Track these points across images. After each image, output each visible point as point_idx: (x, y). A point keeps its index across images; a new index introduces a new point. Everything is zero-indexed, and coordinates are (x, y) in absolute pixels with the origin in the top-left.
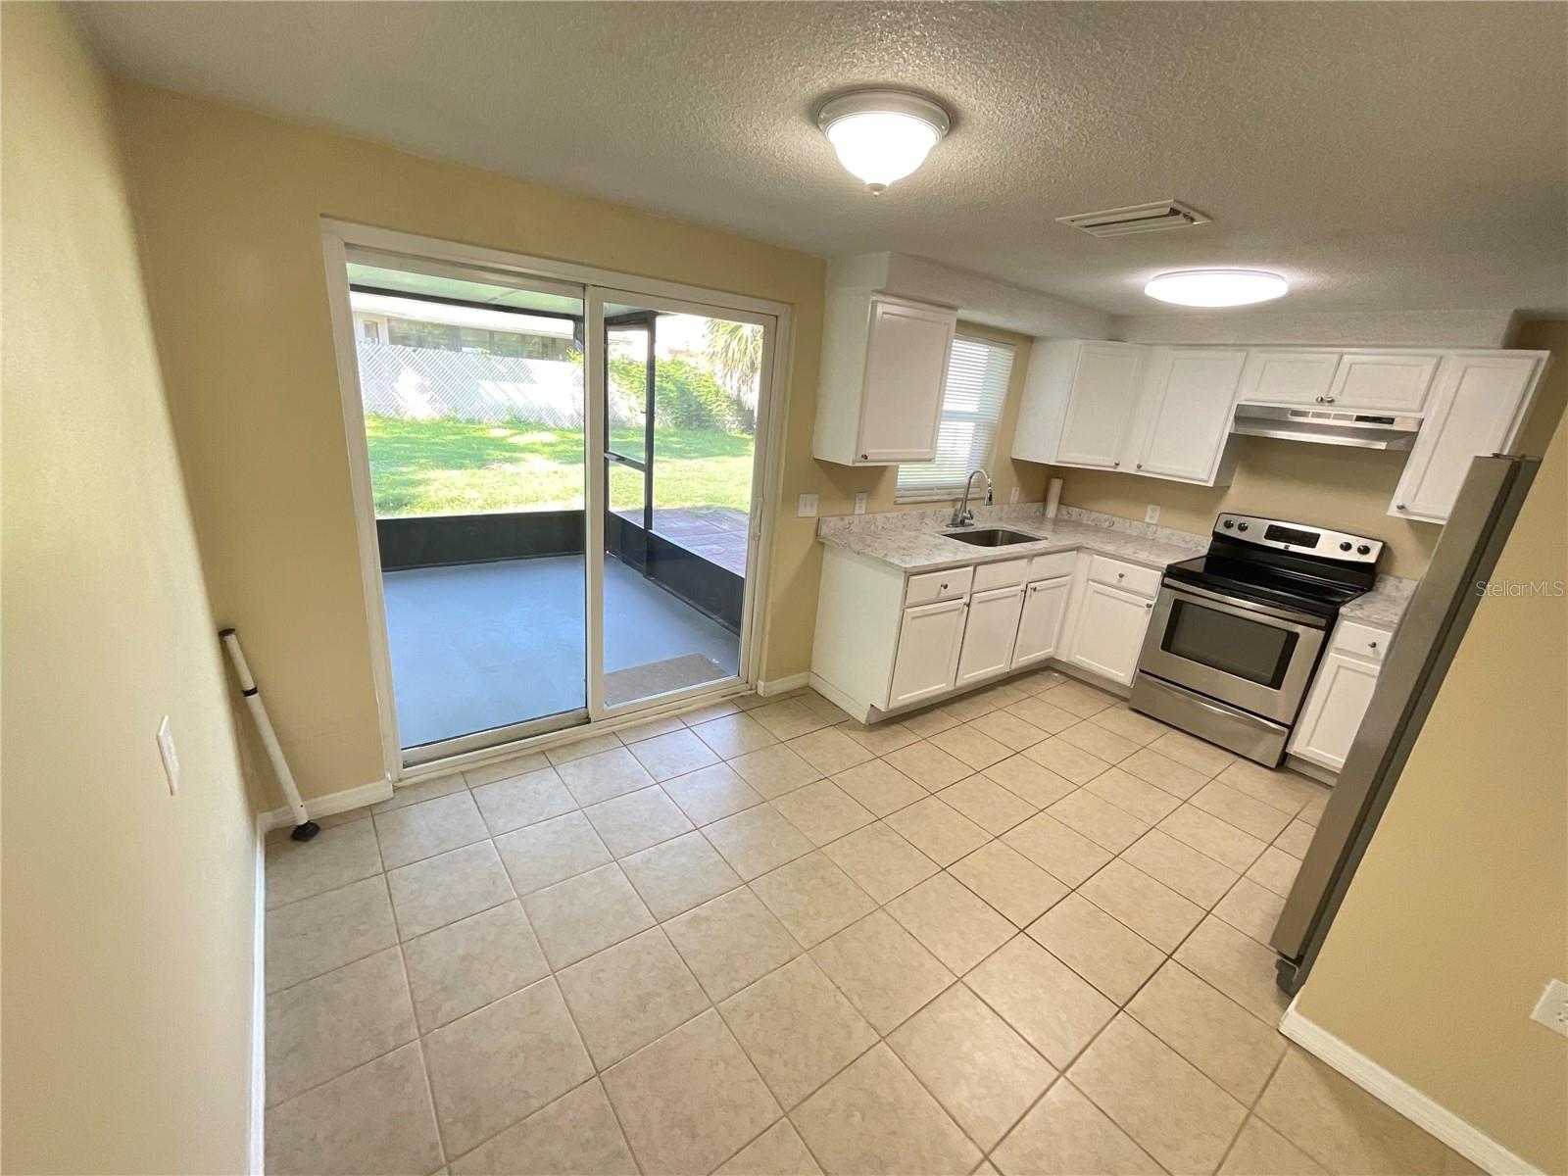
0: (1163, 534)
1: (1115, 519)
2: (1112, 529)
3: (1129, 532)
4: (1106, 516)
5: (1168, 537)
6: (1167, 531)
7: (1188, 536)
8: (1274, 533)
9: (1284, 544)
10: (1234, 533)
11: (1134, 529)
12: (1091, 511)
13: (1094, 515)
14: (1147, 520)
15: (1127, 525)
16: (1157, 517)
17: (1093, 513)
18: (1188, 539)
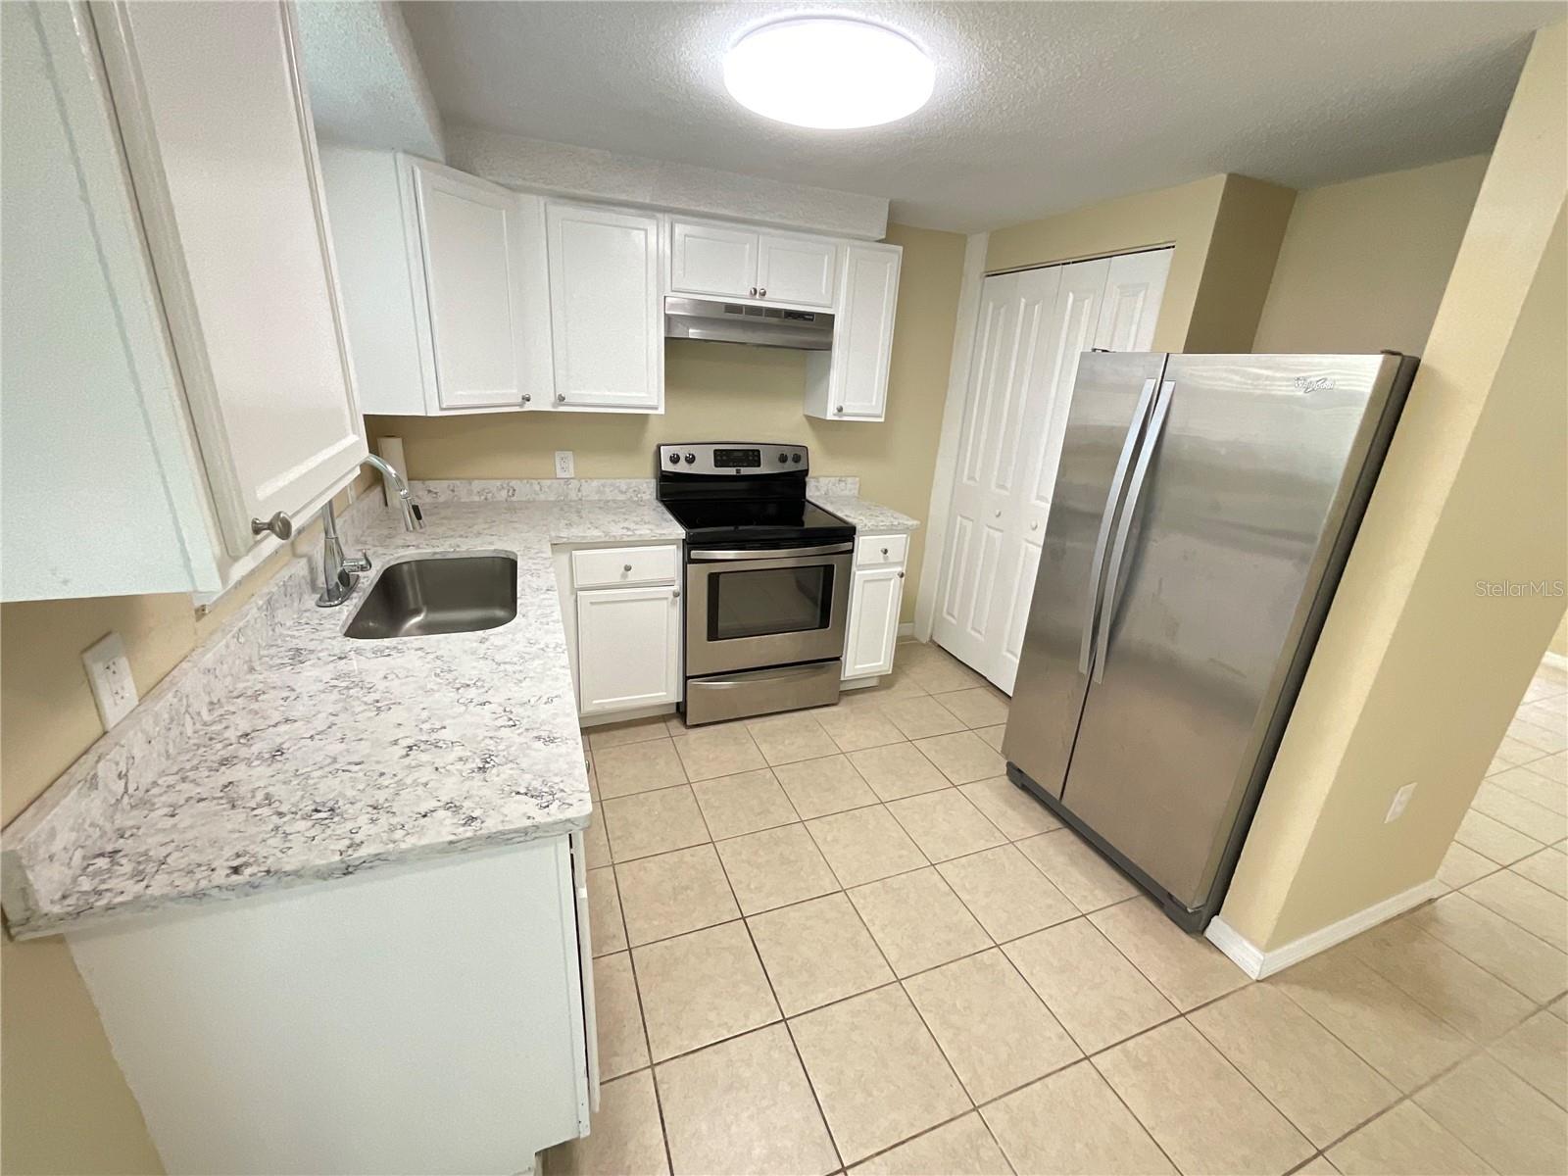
0: (590, 489)
1: (513, 483)
2: (514, 499)
3: (542, 497)
4: (498, 483)
5: (599, 492)
6: (595, 483)
7: (623, 484)
8: (722, 457)
9: (734, 469)
10: (682, 468)
11: (548, 491)
12: (470, 480)
13: (477, 485)
14: (560, 474)
15: (537, 488)
16: (571, 466)
17: (476, 483)
18: (624, 488)
